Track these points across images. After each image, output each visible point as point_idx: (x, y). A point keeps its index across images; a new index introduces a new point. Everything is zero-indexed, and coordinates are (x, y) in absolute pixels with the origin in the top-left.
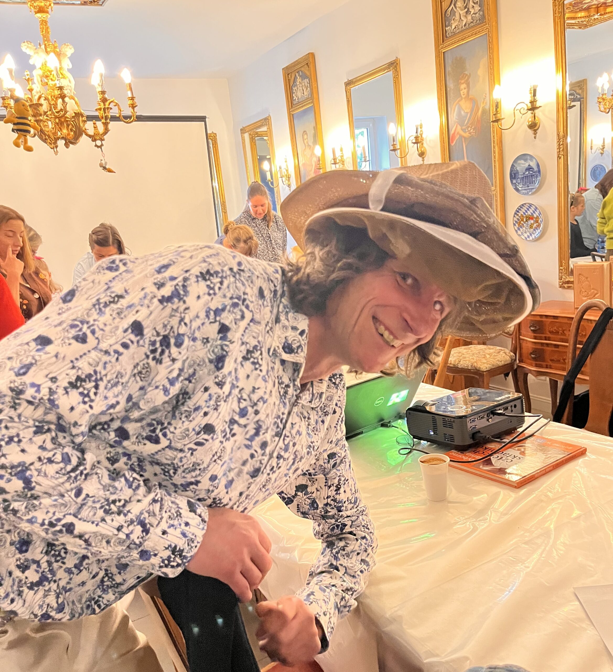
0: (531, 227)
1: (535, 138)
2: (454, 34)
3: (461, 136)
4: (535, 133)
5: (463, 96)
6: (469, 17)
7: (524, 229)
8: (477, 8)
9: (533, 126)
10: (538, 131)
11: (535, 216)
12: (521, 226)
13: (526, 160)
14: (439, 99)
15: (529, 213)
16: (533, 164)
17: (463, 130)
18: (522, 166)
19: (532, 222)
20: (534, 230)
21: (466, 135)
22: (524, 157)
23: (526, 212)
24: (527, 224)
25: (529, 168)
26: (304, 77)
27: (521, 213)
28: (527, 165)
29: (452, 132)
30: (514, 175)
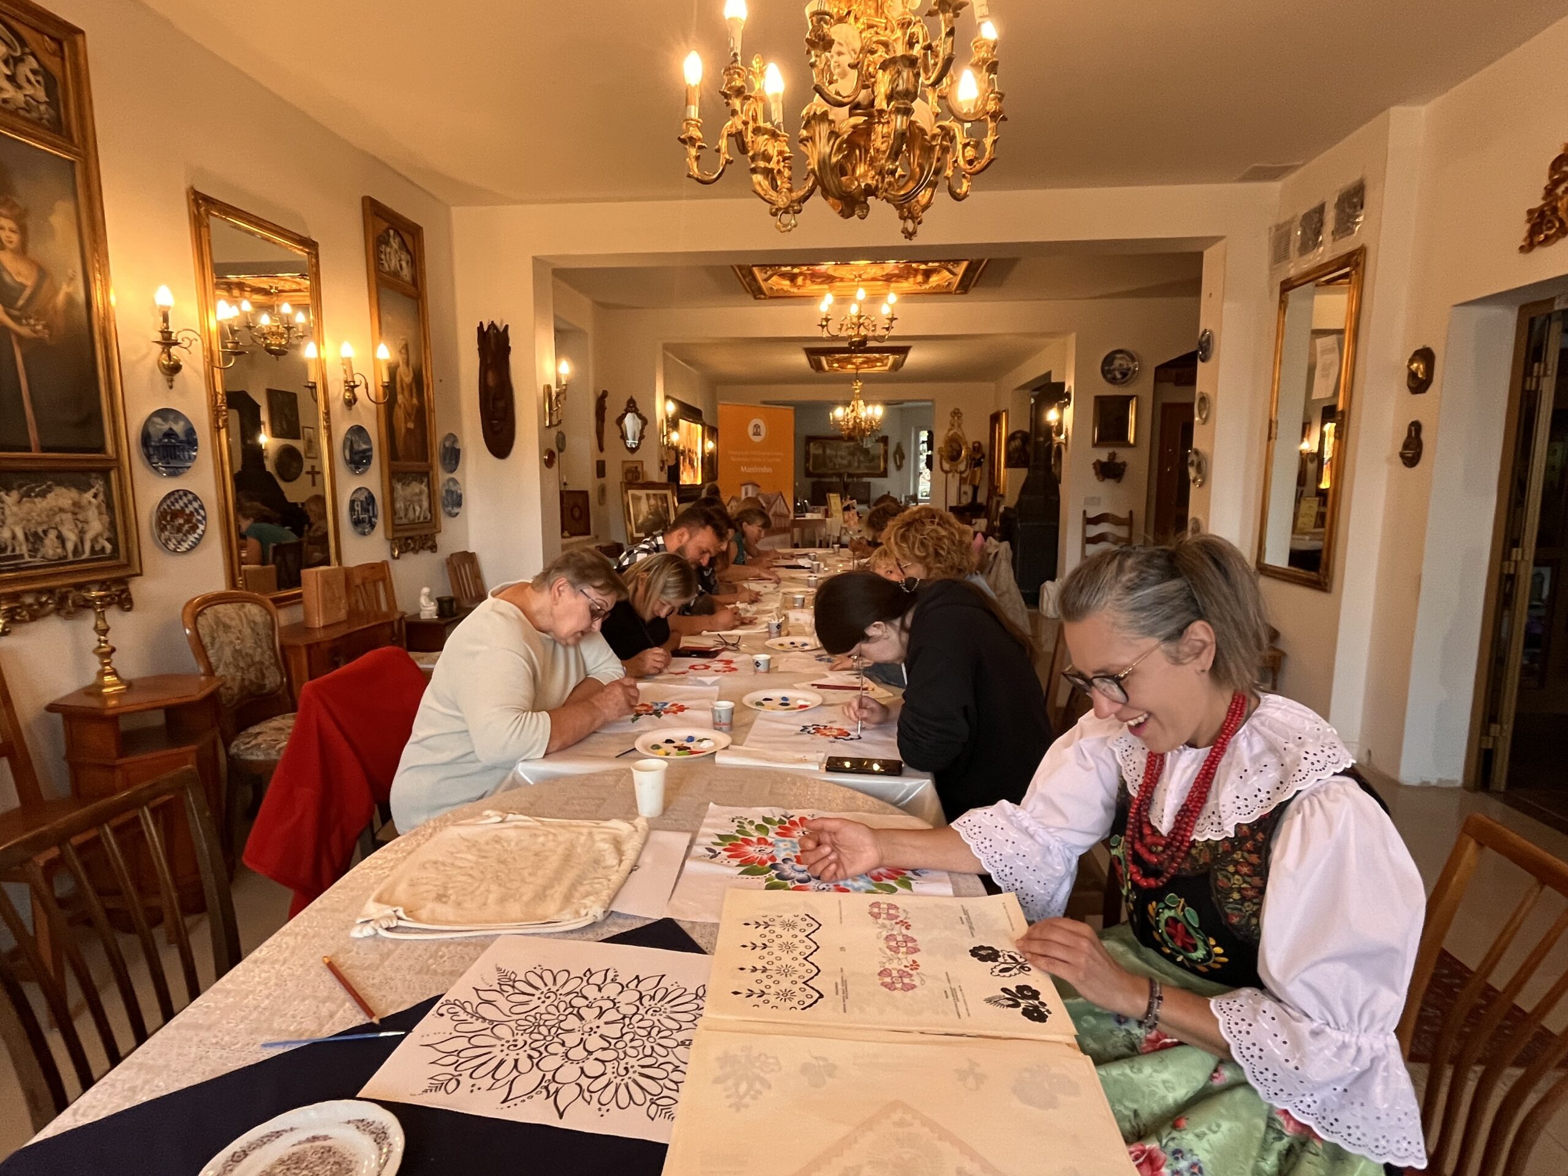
0: (179, 529)
1: (173, 387)
3: (7, 329)
4: (173, 381)
7: (167, 533)
11: (187, 511)
13: (165, 420)
15: (178, 507)
16: (179, 428)
18: (158, 426)
19: (181, 521)
20: (185, 535)
22: (165, 413)
23: (173, 504)
24: (173, 527)
25: (170, 434)
28: (166, 427)
30: (146, 442)
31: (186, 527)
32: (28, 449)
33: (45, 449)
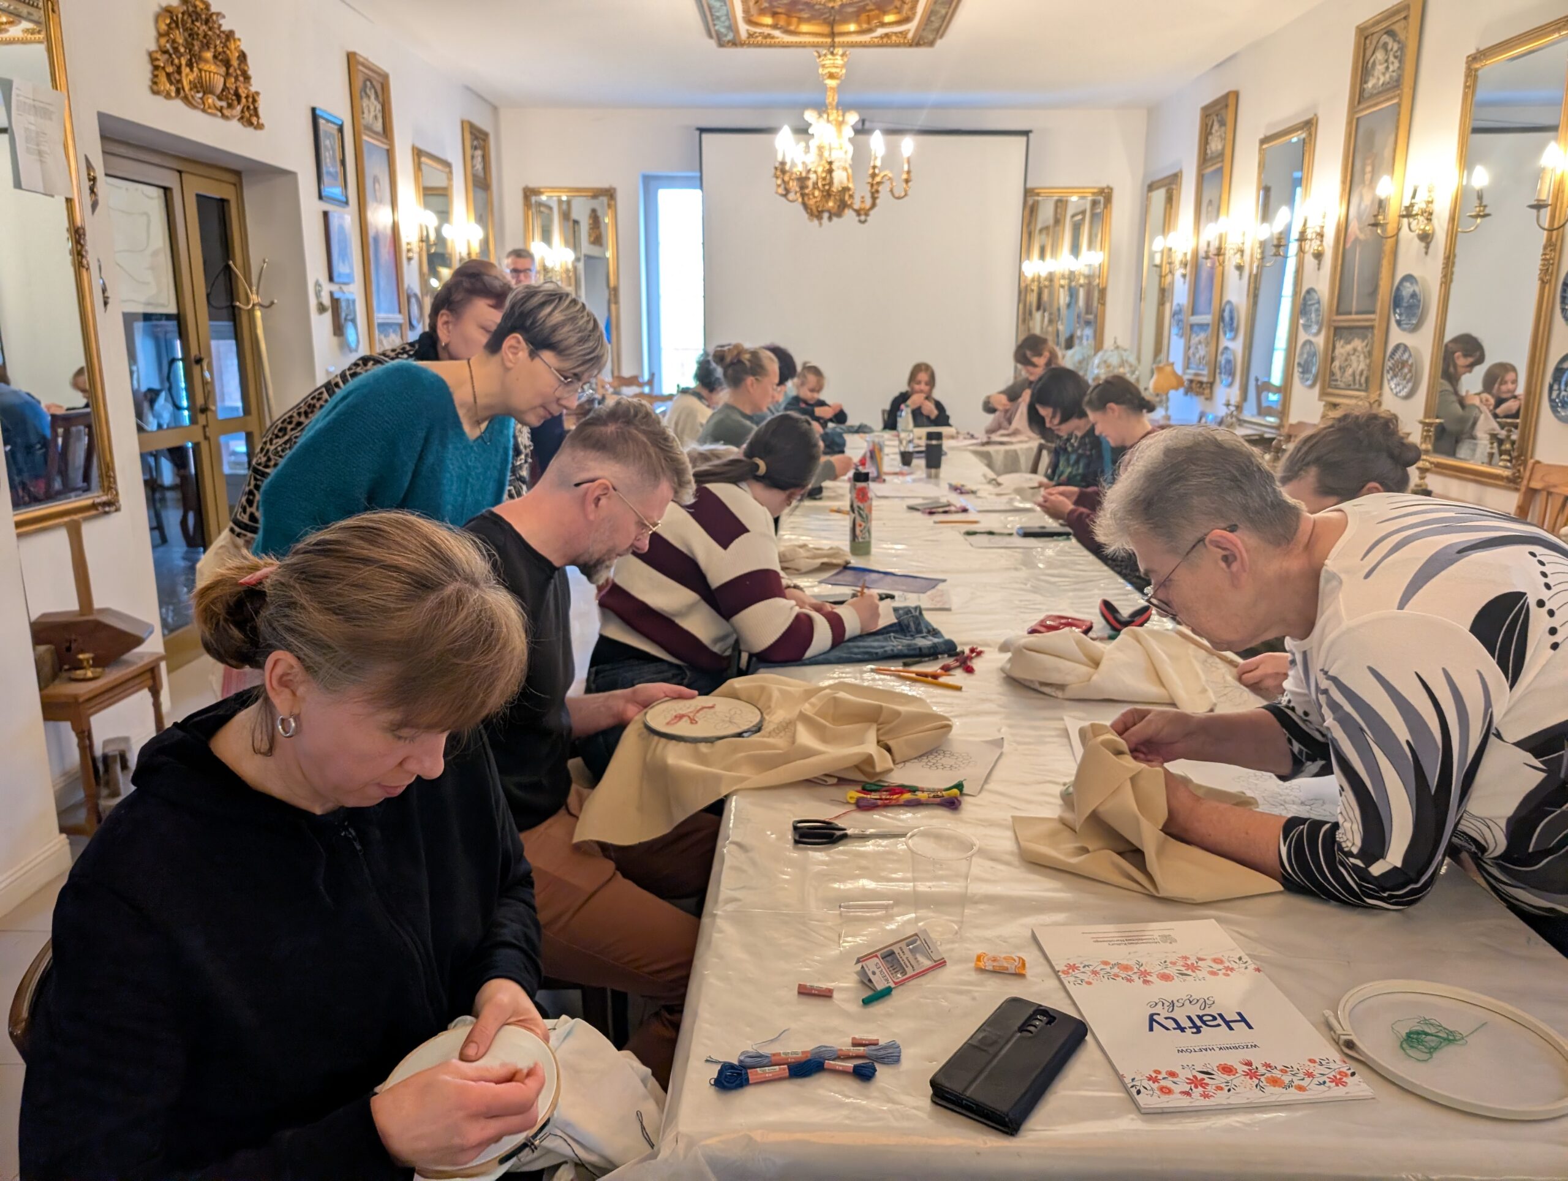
0: (1403, 378)
1: (1426, 253)
2: (1372, 96)
3: (1357, 239)
4: (1427, 247)
5: (1367, 182)
6: (1387, 76)
7: (1398, 379)
8: (1397, 64)
9: (1426, 238)
10: (1432, 245)
11: (1410, 363)
12: (1395, 376)
13: (1412, 284)
14: (1344, 182)
15: (1404, 358)
17: (1361, 230)
18: (1408, 289)
19: (1406, 370)
20: (1406, 383)
21: (1362, 237)
22: (1409, 278)
23: (1402, 355)
24: (1401, 374)
25: (1414, 295)
26: (1222, 123)
27: (1397, 356)
28: (1411, 290)
29: (1350, 230)
30: (1397, 301)
31: (1408, 376)
32: (1350, 313)
33: (1357, 313)
